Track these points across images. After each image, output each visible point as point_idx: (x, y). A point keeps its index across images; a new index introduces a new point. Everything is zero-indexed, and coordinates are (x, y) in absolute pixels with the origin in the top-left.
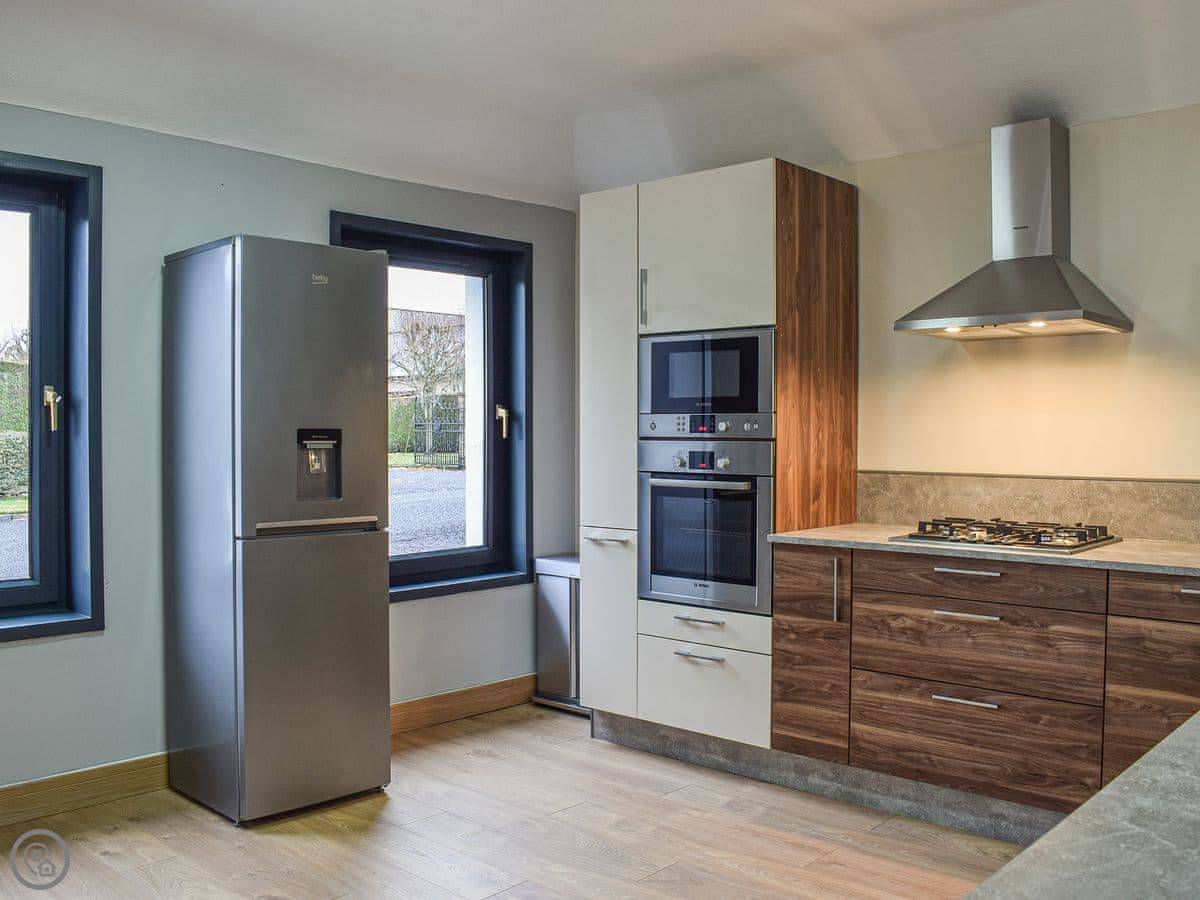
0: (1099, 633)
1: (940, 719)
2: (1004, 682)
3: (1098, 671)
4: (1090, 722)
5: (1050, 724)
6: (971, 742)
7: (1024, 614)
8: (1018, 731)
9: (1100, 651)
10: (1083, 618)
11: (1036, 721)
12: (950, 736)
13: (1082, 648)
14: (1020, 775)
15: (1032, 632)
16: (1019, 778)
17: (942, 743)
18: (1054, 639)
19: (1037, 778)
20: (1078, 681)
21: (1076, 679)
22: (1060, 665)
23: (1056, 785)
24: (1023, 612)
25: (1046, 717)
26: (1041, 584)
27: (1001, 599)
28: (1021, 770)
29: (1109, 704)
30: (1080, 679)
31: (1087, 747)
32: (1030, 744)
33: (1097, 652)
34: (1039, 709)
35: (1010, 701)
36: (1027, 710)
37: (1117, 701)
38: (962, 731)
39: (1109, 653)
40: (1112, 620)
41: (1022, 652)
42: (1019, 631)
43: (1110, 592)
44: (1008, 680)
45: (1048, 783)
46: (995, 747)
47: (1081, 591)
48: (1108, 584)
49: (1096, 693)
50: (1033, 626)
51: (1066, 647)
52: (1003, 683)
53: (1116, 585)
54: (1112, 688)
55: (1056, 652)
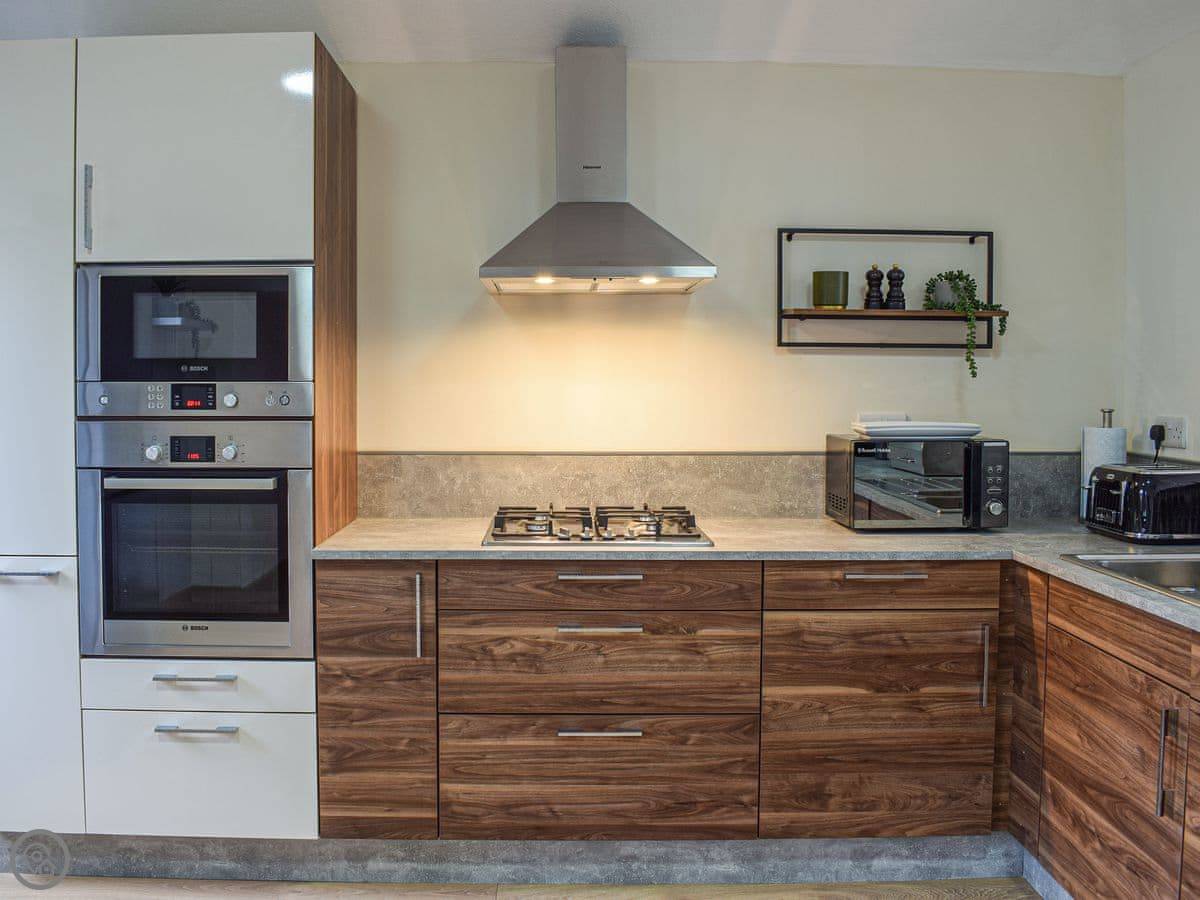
0: (754, 632)
1: (565, 760)
2: (646, 702)
3: (754, 675)
4: (745, 733)
5: (702, 742)
6: (604, 780)
7: (667, 621)
8: (662, 756)
9: (755, 652)
10: (735, 616)
11: (683, 742)
12: (578, 778)
13: (736, 652)
14: (667, 808)
15: (679, 640)
16: (665, 811)
17: (569, 788)
18: (703, 645)
19: (685, 806)
20: (732, 688)
21: (731, 687)
22: (711, 674)
23: (708, 811)
24: (666, 618)
25: (695, 736)
26: (688, 584)
27: (639, 606)
28: (668, 802)
29: (766, 709)
30: (735, 687)
31: (743, 761)
32: (675, 769)
33: (752, 654)
34: (689, 728)
35: (652, 725)
36: (671, 731)
37: (775, 704)
38: (594, 769)
39: (766, 653)
40: (768, 616)
41: (666, 665)
42: (661, 641)
43: (765, 586)
44: (649, 700)
45: (700, 809)
46: (635, 780)
47: (733, 587)
48: (763, 576)
49: (752, 700)
50: (678, 633)
51: (716, 652)
52: (643, 705)
53: (772, 576)
54: (771, 692)
55: (705, 660)
